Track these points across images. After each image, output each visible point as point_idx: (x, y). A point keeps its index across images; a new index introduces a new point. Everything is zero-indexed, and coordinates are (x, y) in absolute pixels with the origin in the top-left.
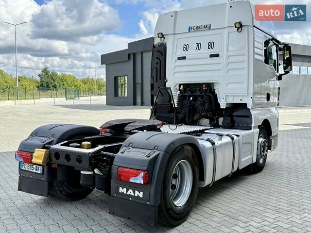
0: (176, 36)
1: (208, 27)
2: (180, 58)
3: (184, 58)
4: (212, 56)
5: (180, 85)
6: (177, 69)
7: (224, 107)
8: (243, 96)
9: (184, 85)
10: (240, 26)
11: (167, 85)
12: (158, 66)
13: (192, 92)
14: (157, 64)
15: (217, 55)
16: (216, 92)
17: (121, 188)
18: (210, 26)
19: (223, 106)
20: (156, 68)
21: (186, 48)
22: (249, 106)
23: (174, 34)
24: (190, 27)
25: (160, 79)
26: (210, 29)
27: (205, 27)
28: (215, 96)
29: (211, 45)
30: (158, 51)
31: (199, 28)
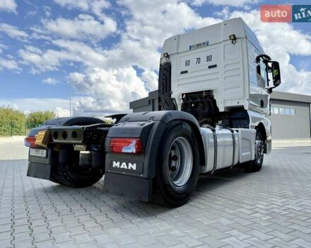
0: (180, 55)
1: (206, 44)
2: (182, 73)
3: (186, 72)
4: (210, 67)
5: (183, 95)
6: (180, 82)
7: (223, 110)
8: (239, 99)
9: (186, 94)
10: (234, 39)
11: (172, 96)
12: (164, 82)
13: (193, 99)
14: (164, 79)
15: (215, 66)
16: (215, 98)
17: (114, 163)
18: (208, 43)
19: (221, 109)
21: (187, 63)
22: (246, 108)
23: (178, 53)
24: (190, 46)
25: (166, 91)
26: (208, 45)
27: (204, 44)
28: (214, 101)
29: (209, 58)
30: (165, 69)
31: (198, 46)
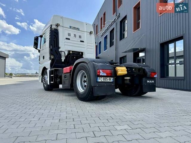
1: (78, 29)
2: (67, 39)
3: (69, 39)
4: (81, 41)
6: (66, 44)
11: (60, 50)
14: (54, 38)
15: (83, 42)
18: (79, 29)
20: (54, 40)
21: (69, 35)
23: (63, 27)
24: (70, 26)
25: (56, 46)
27: (77, 28)
29: (80, 37)
30: (55, 32)
31: (74, 28)
